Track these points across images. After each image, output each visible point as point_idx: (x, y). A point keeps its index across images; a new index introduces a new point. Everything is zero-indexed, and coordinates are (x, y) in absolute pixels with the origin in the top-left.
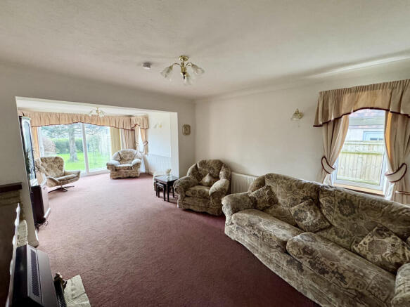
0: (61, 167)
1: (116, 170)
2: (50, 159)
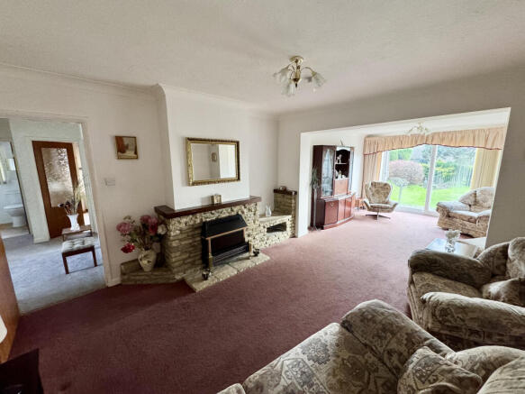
0: (386, 195)
1: (448, 216)
2: (379, 184)
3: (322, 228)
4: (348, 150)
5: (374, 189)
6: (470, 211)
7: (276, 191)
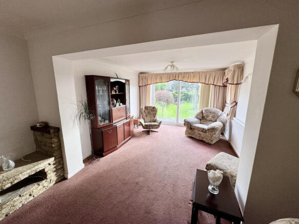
0: (155, 115)
1: (191, 129)
2: (150, 107)
3: (102, 156)
4: (124, 81)
5: (146, 112)
6: (201, 123)
7: (34, 128)
